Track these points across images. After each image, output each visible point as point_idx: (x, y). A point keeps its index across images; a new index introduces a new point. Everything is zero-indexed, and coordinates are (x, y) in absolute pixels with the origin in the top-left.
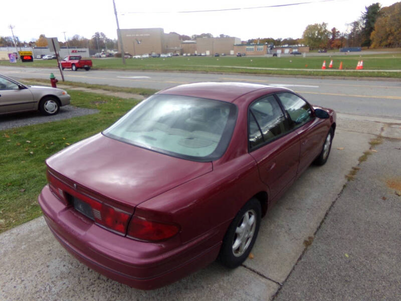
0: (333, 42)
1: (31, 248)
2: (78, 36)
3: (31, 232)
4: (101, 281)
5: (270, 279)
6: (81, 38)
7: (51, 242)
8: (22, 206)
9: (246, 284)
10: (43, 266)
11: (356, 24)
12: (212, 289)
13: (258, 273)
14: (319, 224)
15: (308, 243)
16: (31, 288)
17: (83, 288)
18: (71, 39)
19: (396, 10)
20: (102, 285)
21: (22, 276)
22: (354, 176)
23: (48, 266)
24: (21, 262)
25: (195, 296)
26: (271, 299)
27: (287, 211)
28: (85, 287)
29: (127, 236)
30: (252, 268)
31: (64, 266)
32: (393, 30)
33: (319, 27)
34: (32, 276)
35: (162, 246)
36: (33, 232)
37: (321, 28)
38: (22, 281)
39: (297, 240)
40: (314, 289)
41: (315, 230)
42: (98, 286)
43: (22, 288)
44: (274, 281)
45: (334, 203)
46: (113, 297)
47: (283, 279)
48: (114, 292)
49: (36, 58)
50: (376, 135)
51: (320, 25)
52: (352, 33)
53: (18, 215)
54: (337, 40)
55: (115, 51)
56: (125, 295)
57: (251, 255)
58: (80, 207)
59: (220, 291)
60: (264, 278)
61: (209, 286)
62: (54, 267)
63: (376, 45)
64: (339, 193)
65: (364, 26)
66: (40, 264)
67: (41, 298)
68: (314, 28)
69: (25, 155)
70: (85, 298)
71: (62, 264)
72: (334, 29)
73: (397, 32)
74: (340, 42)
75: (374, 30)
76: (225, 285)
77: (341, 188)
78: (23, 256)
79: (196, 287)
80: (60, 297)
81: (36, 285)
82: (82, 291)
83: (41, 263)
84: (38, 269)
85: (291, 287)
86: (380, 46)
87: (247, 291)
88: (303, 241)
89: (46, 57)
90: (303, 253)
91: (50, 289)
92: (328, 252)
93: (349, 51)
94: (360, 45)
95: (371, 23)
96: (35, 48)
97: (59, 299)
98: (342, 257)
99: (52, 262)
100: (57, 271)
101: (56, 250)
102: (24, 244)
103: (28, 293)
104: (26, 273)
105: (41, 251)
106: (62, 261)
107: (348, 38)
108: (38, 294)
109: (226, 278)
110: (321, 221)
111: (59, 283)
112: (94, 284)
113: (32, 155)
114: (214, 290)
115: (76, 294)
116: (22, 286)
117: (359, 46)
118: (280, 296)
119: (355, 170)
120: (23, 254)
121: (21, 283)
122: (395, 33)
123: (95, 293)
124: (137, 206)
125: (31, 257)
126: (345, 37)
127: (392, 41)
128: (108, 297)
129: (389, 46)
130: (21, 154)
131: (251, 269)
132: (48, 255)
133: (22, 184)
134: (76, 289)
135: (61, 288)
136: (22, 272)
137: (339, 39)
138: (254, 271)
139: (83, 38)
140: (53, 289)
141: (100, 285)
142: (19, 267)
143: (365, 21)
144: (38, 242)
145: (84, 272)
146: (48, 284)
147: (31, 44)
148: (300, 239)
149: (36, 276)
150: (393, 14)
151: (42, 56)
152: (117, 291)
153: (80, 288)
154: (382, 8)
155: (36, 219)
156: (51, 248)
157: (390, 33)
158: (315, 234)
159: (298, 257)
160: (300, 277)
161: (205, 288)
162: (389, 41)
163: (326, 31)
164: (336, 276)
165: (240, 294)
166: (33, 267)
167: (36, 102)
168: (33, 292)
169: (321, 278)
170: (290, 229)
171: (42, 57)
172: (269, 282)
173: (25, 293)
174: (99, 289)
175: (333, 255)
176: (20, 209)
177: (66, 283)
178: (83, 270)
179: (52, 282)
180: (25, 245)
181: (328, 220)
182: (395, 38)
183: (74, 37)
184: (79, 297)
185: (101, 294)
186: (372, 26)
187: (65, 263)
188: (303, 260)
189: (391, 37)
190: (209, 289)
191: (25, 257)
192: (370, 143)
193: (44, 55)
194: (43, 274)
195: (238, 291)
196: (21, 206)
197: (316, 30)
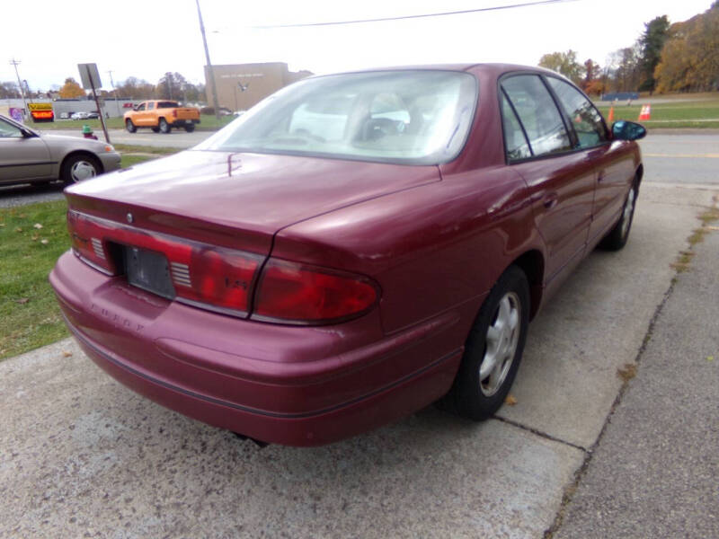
0: (588, 84)
1: (36, 395)
2: (134, 80)
3: (38, 367)
4: (189, 454)
5: (561, 441)
6: (139, 83)
7: (78, 384)
8: (22, 326)
9: (511, 452)
10: (60, 428)
11: (628, 53)
12: (436, 462)
13: (533, 431)
14: (641, 343)
15: (626, 375)
16: (33, 469)
17: (150, 466)
18: (122, 85)
19: (697, 27)
20: (192, 461)
21: (15, 447)
22: (687, 265)
23: (72, 428)
24: (14, 420)
25: (403, 477)
26: (574, 478)
27: (566, 322)
28: (155, 465)
29: (254, 317)
30: (519, 421)
31: (107, 426)
32: (694, 62)
33: (563, 59)
34: (35, 445)
35: (338, 335)
36: (42, 368)
37: (567, 60)
38: (14, 455)
39: (602, 369)
40: (666, 458)
41: (637, 353)
42: (184, 462)
43: (12, 468)
44: (572, 445)
45: (660, 307)
46: (218, 482)
47: (592, 441)
48: (219, 472)
49: (59, 117)
50: (706, 207)
51: (564, 54)
52: (621, 69)
53: (12, 340)
54: (596, 80)
55: (200, 105)
56: (244, 479)
57: (511, 398)
58: (142, 275)
59: (456, 465)
60: (548, 440)
61: (430, 457)
62: (85, 429)
63: (664, 89)
64: (666, 291)
65: (641, 56)
66: (55, 423)
67: (56, 486)
68: (554, 61)
69: (33, 247)
70: (154, 486)
71: (103, 422)
72: (589, 63)
73: (701, 64)
74: (601, 84)
75: (661, 62)
76: (465, 455)
77: (668, 284)
78: (19, 411)
79: (400, 460)
80: (98, 485)
81: (44, 463)
82: (148, 471)
83: (58, 421)
84: (50, 433)
85: (612, 455)
86: (671, 90)
87: (516, 465)
88: (614, 371)
89: (77, 115)
90: (622, 393)
91: (76, 469)
92: (675, 390)
93: (617, 100)
94: (636, 89)
95: (655, 50)
96: (57, 100)
97: (96, 488)
98: (708, 399)
99: (81, 420)
100: (92, 435)
101: (90, 398)
102: (21, 388)
103: (25, 478)
104: (23, 441)
105: (58, 400)
106: (101, 418)
107: (614, 78)
108: (49, 479)
109: (463, 442)
110: (643, 337)
111: (96, 459)
112: (173, 458)
113: (46, 246)
114: (443, 465)
115: (134, 478)
116: (13, 464)
117: (634, 91)
118: (591, 472)
119: (686, 256)
120: (19, 407)
121: (10, 460)
122: (698, 66)
123: (177, 475)
124: (277, 232)
125: (35, 413)
126: (610, 76)
127: (693, 81)
128: (205, 482)
129: (687, 89)
130: (23, 245)
131: (515, 424)
132: (72, 406)
133: (23, 292)
134: (134, 469)
135: (99, 468)
136: (14, 439)
137: (599, 80)
138: (522, 427)
139: (143, 81)
140: (83, 470)
141: (187, 460)
142: (8, 430)
143: (643, 48)
144: (52, 385)
145: (151, 437)
146: (71, 461)
147: (49, 95)
148: (608, 369)
149: (45, 445)
150: (693, 33)
151: (70, 114)
152: (227, 471)
153: (142, 465)
154: (674, 25)
155: (49, 347)
156: (80, 394)
157: (688, 66)
158: (638, 359)
159: (612, 400)
160: (627, 435)
161: (422, 460)
162: (687, 80)
163: (574, 65)
164: (706, 432)
165: (502, 471)
166: (40, 429)
167: (56, 163)
168: (38, 475)
169: (673, 436)
170: (582, 353)
171: (70, 117)
172: (561, 446)
173: (18, 479)
174: (185, 467)
175: (687, 395)
176: (16, 331)
177: (112, 458)
178: (149, 432)
179: (81, 456)
180: (24, 390)
181: (657, 335)
182: (697, 76)
183: (127, 81)
184: (141, 484)
185: (191, 477)
186: (657, 56)
187: (109, 421)
188: (623, 405)
189: (690, 74)
190: (430, 463)
191: (23, 412)
192: (700, 218)
193: (73, 113)
194: (60, 442)
195: (496, 464)
196: (19, 326)
197: (558, 64)
